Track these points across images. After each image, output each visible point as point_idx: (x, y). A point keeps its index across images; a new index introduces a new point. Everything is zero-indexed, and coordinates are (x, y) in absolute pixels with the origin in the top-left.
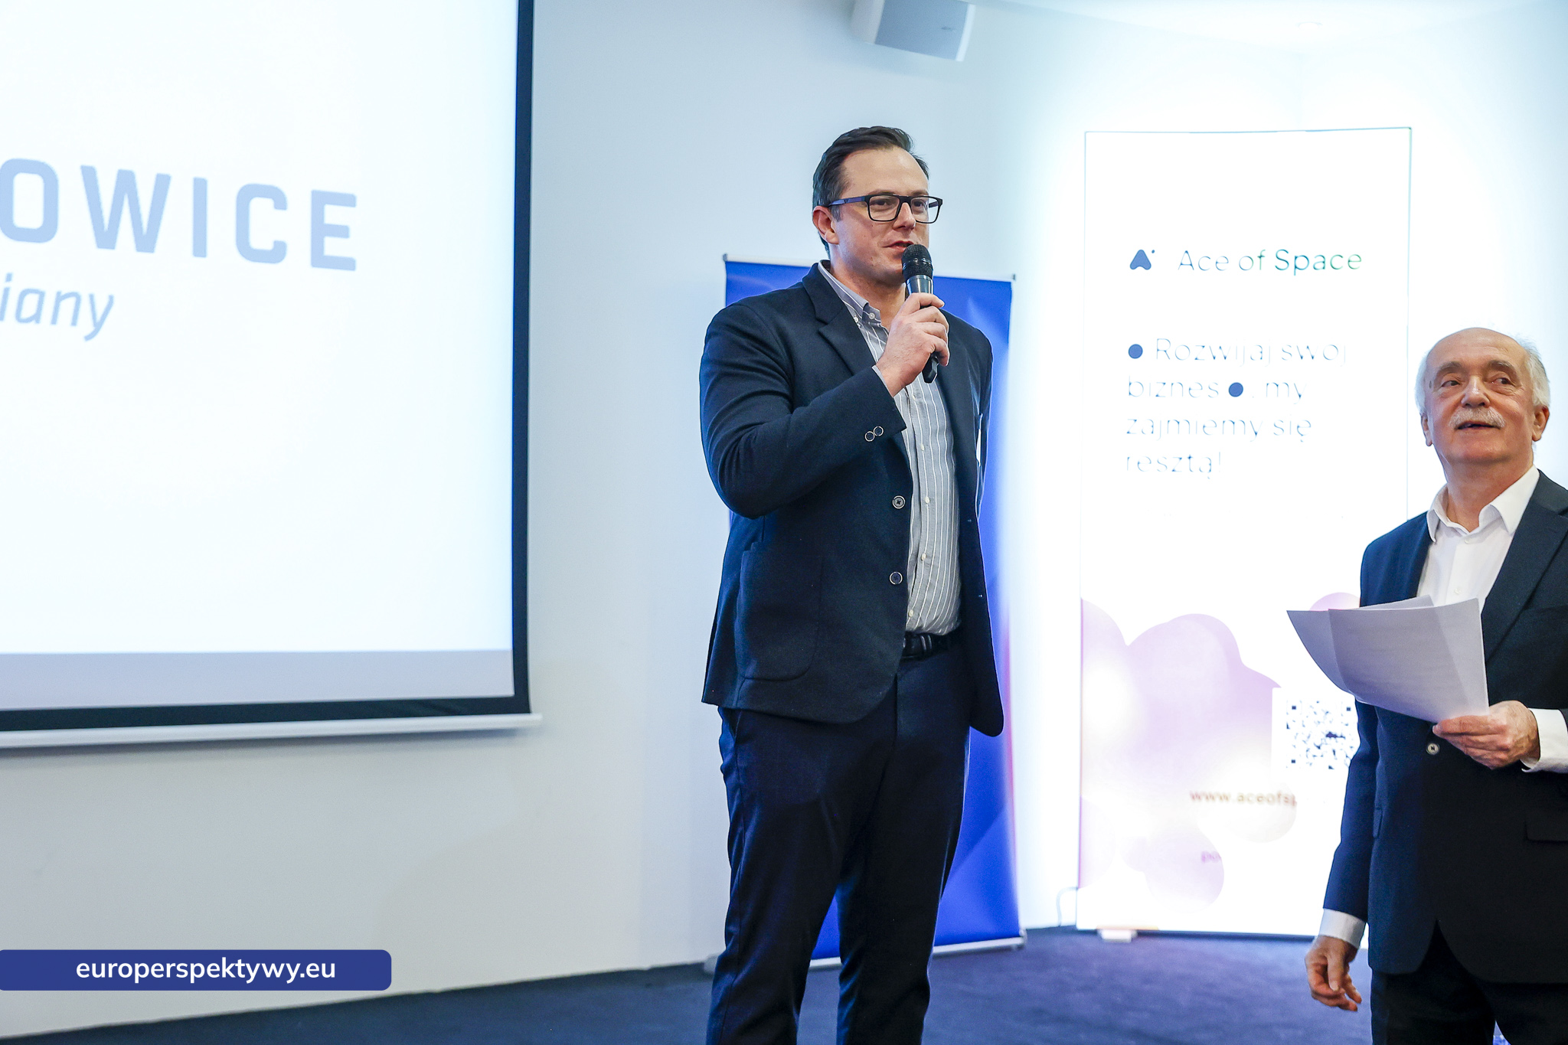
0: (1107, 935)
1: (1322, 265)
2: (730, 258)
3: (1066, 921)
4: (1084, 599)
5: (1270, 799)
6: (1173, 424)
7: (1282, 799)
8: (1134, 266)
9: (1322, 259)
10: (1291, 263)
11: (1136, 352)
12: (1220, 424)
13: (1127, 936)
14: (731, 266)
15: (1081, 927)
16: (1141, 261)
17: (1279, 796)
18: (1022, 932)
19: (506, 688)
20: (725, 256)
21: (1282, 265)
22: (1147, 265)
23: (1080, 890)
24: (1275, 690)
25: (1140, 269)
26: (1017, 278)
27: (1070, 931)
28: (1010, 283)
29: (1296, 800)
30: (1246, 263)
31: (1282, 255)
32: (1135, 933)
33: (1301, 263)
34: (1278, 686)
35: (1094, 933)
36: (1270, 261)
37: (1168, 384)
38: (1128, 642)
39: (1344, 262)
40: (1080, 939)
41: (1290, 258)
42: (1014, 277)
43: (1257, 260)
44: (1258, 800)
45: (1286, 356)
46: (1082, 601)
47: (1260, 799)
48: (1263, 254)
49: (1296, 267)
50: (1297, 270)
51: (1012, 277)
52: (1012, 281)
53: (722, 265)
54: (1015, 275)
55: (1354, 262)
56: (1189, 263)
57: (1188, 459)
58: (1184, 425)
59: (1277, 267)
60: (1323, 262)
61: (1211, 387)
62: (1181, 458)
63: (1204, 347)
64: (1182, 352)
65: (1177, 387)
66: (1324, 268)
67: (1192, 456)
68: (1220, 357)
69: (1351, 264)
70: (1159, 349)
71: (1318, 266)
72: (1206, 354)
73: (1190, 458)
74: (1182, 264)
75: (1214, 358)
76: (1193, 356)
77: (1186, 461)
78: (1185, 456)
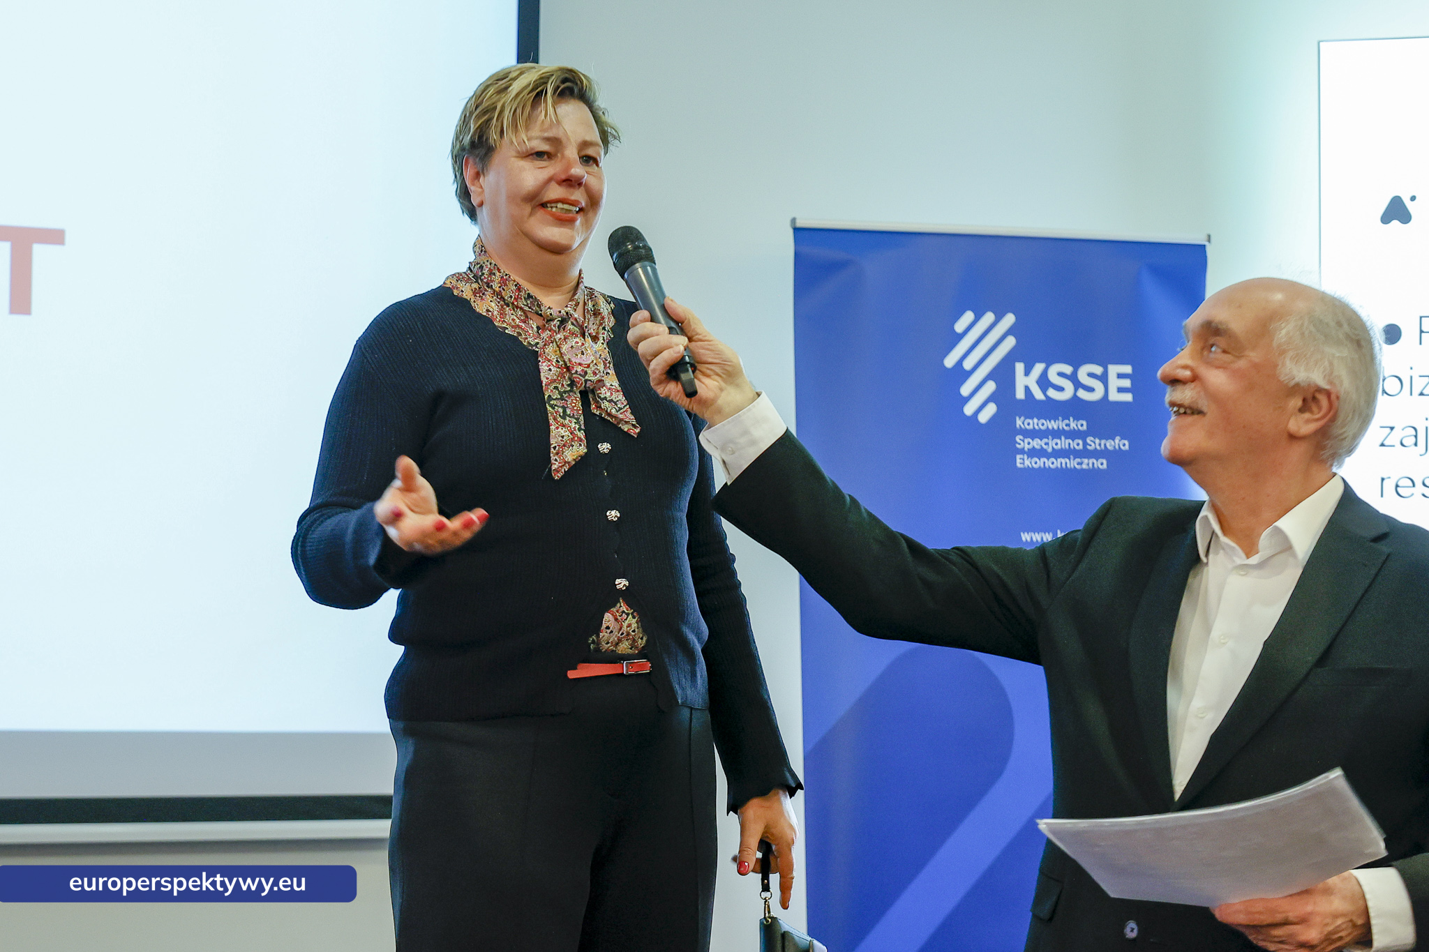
2: (799, 224)
11: (1392, 334)
14: (802, 234)
16: (1397, 211)
20: (794, 220)
26: (1213, 240)
28: (1205, 246)
42: (1209, 241)
51: (1206, 238)
52: (1207, 243)
53: (791, 232)
54: (1209, 236)
70: (1423, 330)
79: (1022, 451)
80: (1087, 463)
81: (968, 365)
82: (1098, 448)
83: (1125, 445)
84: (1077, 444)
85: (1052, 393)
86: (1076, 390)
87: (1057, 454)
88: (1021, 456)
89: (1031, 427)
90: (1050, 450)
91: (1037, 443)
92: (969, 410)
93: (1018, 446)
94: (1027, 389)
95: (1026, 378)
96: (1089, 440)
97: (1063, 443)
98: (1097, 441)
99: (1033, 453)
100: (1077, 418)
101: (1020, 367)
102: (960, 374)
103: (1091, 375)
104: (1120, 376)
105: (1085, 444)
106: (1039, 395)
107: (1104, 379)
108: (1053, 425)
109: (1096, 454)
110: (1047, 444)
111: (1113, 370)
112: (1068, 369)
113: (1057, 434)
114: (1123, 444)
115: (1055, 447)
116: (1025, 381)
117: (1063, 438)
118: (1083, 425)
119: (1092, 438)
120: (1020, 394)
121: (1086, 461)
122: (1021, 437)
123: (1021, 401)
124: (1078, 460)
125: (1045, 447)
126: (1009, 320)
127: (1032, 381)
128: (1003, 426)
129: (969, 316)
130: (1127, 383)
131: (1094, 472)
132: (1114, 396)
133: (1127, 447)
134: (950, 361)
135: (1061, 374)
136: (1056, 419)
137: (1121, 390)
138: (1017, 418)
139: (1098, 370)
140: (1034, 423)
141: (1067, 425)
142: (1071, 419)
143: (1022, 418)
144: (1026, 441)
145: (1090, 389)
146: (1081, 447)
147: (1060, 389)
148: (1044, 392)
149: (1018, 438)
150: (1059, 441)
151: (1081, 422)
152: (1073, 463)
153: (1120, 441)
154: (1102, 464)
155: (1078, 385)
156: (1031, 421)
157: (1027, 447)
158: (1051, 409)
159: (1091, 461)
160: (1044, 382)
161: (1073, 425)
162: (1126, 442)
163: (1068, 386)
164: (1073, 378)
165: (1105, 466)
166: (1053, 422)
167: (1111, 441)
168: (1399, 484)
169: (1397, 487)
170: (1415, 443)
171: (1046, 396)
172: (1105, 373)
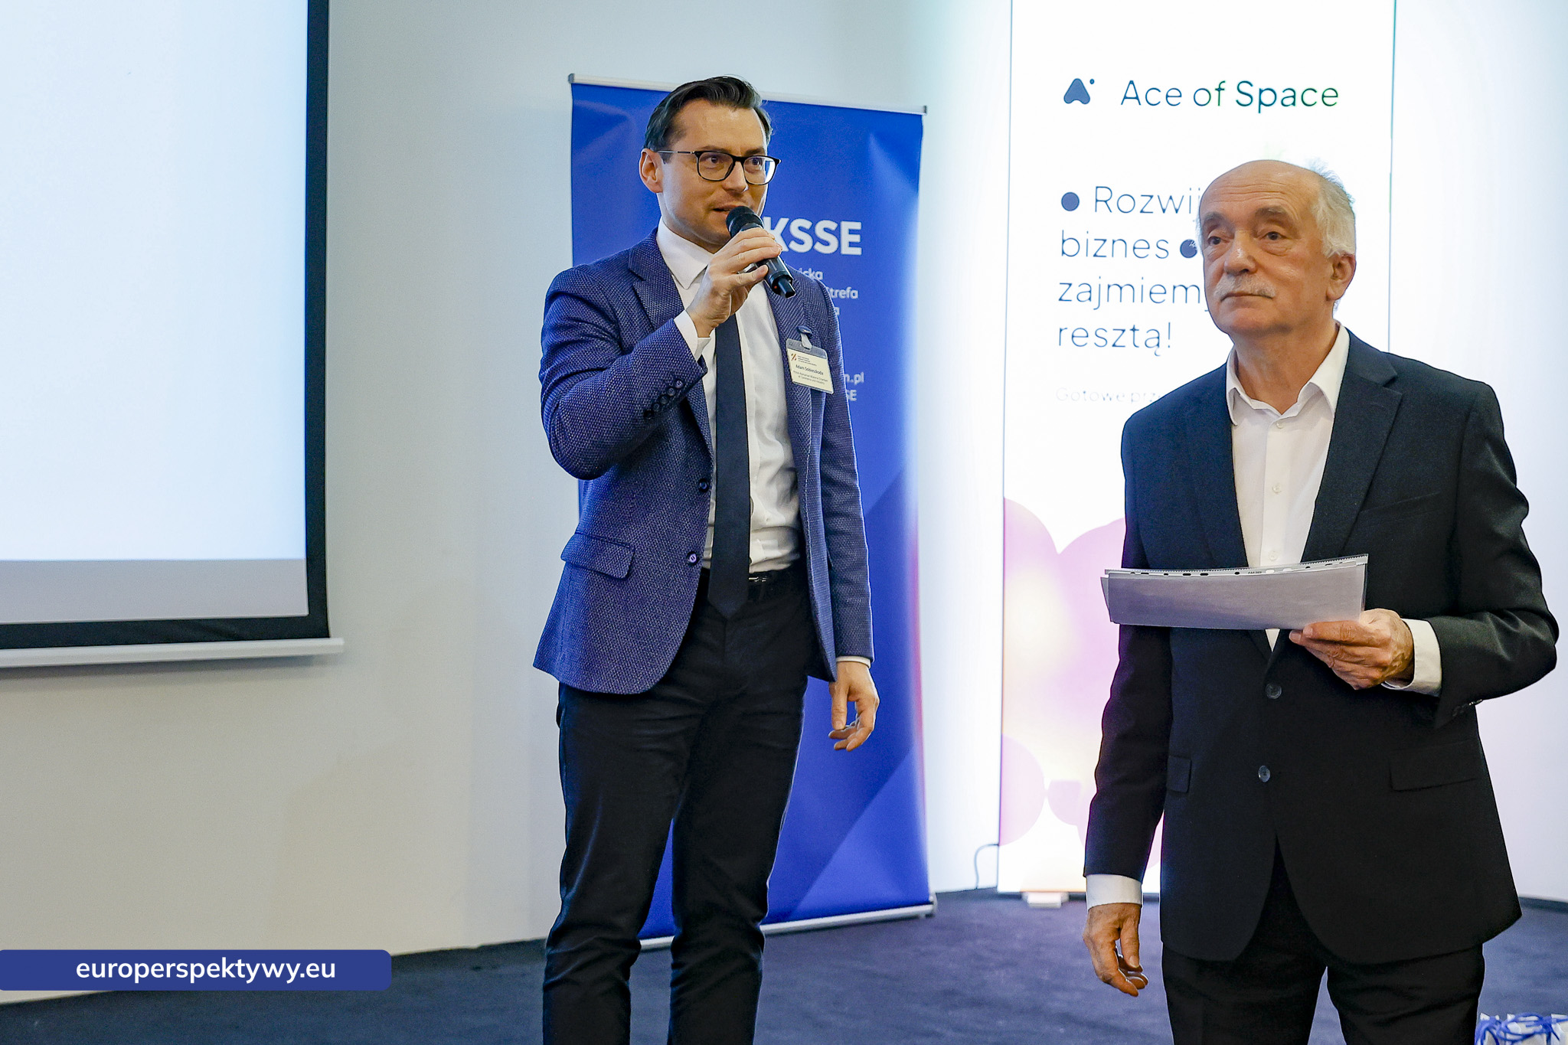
0: (1033, 899)
1: (1292, 100)
2: (577, 79)
3: (984, 884)
4: (1006, 497)
6: (1115, 290)
8: (1069, 98)
9: (1291, 94)
10: (1255, 97)
11: (1070, 202)
12: (1170, 290)
13: (1056, 899)
14: (579, 89)
15: (1002, 889)
16: (1077, 93)
18: (931, 898)
19: (298, 606)
20: (571, 77)
21: (1245, 100)
22: (1085, 98)
23: (1001, 847)
25: (1077, 103)
26: (928, 111)
27: (989, 895)
28: (921, 116)
30: (1202, 97)
31: (1245, 88)
32: (1066, 898)
33: (1268, 97)
35: (1018, 897)
36: (1230, 94)
37: (1109, 243)
38: (1060, 548)
39: (1319, 96)
40: (1001, 905)
41: (1254, 92)
42: (925, 112)
43: (1215, 94)
46: (1004, 499)
48: (1223, 86)
49: (1261, 103)
50: (1262, 106)
51: (923, 109)
52: (923, 114)
53: (569, 87)
54: (925, 107)
55: (1329, 97)
56: (1135, 96)
57: (1132, 332)
58: (1127, 290)
59: (1237, 101)
60: (1293, 97)
61: (1159, 246)
62: (1124, 331)
63: (1151, 197)
64: (1126, 203)
65: (1119, 245)
66: (1294, 104)
67: (1136, 328)
68: (1170, 209)
69: (1325, 99)
70: (1098, 199)
71: (1286, 102)
72: (1154, 205)
73: (1134, 330)
74: (1125, 97)
75: (1164, 211)
76: (1138, 208)
77: (1129, 333)
78: (1128, 328)
83: (854, 295)
86: (814, 244)
98: (832, 290)
100: (815, 269)
103: (826, 230)
104: (851, 232)
107: (837, 233)
111: (846, 226)
112: (807, 224)
114: (851, 293)
130: (856, 238)
132: (846, 250)
133: (856, 297)
135: (801, 229)
137: (852, 244)
139: (833, 226)
145: (826, 243)
147: (801, 242)
151: (818, 273)
153: (851, 290)
155: (816, 239)
158: (792, 261)
162: (856, 292)
163: (807, 239)
164: (811, 232)
167: (843, 291)
168: (1075, 334)
169: (1073, 336)
170: (1090, 299)
171: (788, 248)
172: (839, 228)
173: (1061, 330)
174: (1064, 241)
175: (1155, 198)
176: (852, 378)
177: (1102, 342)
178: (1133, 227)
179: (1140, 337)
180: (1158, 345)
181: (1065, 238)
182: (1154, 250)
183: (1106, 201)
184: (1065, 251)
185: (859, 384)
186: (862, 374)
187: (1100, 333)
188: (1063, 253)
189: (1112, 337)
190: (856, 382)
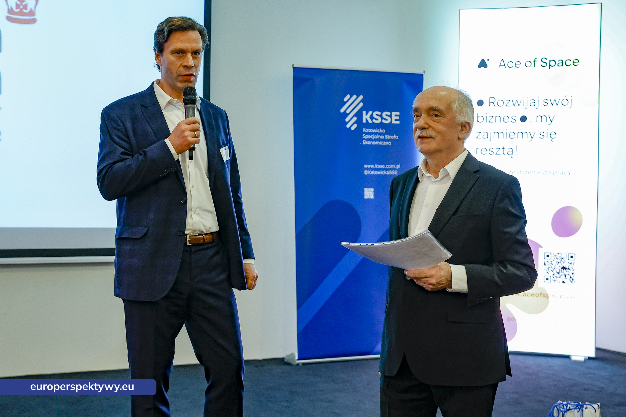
1: (561, 64)
2: (295, 66)
5: (537, 295)
6: (496, 134)
7: (542, 295)
8: (480, 66)
9: (561, 62)
10: (548, 63)
11: (480, 103)
12: (516, 134)
14: (296, 69)
16: (483, 64)
17: (541, 294)
20: (293, 65)
21: (544, 64)
24: (540, 249)
25: (482, 68)
26: (425, 72)
28: (422, 75)
29: (549, 296)
30: (528, 64)
31: (544, 60)
33: (552, 63)
34: (541, 247)
36: (539, 63)
37: (494, 117)
39: (571, 63)
41: (548, 62)
42: (424, 73)
43: (533, 63)
44: (532, 295)
45: (546, 104)
47: (533, 295)
48: (536, 60)
49: (550, 65)
50: (550, 66)
51: (423, 72)
52: (423, 74)
53: (292, 69)
54: (424, 71)
55: (575, 63)
56: (504, 65)
57: (502, 149)
58: (501, 134)
59: (541, 65)
60: (562, 63)
61: (513, 118)
62: (499, 149)
63: (510, 100)
64: (500, 103)
65: (498, 118)
66: (562, 65)
67: (504, 147)
68: (517, 105)
69: (574, 63)
70: (490, 102)
71: (560, 65)
72: (511, 104)
73: (503, 148)
74: (500, 65)
75: (514, 105)
76: (505, 104)
77: (501, 150)
78: (501, 148)
79: (365, 139)
80: (385, 143)
81: (348, 112)
82: (389, 138)
84: (382, 137)
85: (374, 121)
86: (382, 120)
87: (376, 140)
88: (364, 141)
89: (367, 132)
90: (373, 139)
91: (369, 137)
92: (348, 126)
93: (364, 138)
94: (366, 119)
95: (366, 116)
96: (386, 136)
97: (377, 137)
98: (388, 136)
99: (368, 140)
100: (382, 129)
101: (364, 112)
102: (345, 115)
103: (387, 115)
104: (396, 115)
105: (384, 137)
106: (370, 121)
107: (390, 116)
108: (374, 131)
109: (388, 140)
110: (372, 137)
111: (394, 113)
112: (379, 113)
113: (376, 134)
114: (395, 137)
115: (375, 138)
116: (366, 117)
117: (378, 135)
118: (383, 131)
119: (387, 135)
120: (364, 121)
121: (384, 142)
122: (365, 135)
123: (364, 123)
124: (382, 142)
125: (372, 138)
126: (361, 97)
127: (368, 117)
128: (359, 130)
129: (348, 96)
130: (398, 118)
131: (387, 146)
132: (394, 122)
133: (397, 138)
134: (342, 111)
135: (377, 115)
136: (375, 129)
137: (396, 120)
138: (363, 129)
139: (389, 113)
140: (369, 130)
141: (379, 131)
142: (380, 129)
143: (365, 129)
144: (366, 136)
145: (386, 120)
146: (383, 138)
147: (377, 119)
148: (372, 120)
149: (364, 135)
150: (376, 136)
152: (380, 143)
154: (390, 143)
155: (382, 118)
156: (367, 130)
157: (366, 138)
158: (374, 126)
159: (387, 142)
160: (372, 117)
161: (381, 131)
162: (397, 137)
163: (379, 118)
164: (381, 116)
165: (391, 144)
166: (374, 130)
167: (393, 136)
168: (482, 150)
169: (481, 151)
170: (487, 138)
171: (372, 122)
172: (391, 115)
173: (477, 149)
174: (478, 117)
175: (511, 101)
176: (396, 166)
177: (491, 153)
178: (503, 111)
179: (506, 151)
180: (512, 154)
181: (479, 116)
182: (511, 120)
183: (493, 103)
184: (479, 121)
185: (399, 169)
186: (400, 165)
187: (491, 150)
188: (478, 121)
189: (495, 151)
190: (397, 168)
